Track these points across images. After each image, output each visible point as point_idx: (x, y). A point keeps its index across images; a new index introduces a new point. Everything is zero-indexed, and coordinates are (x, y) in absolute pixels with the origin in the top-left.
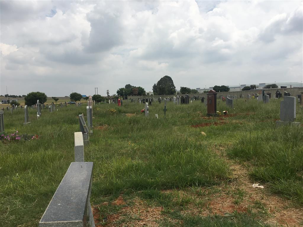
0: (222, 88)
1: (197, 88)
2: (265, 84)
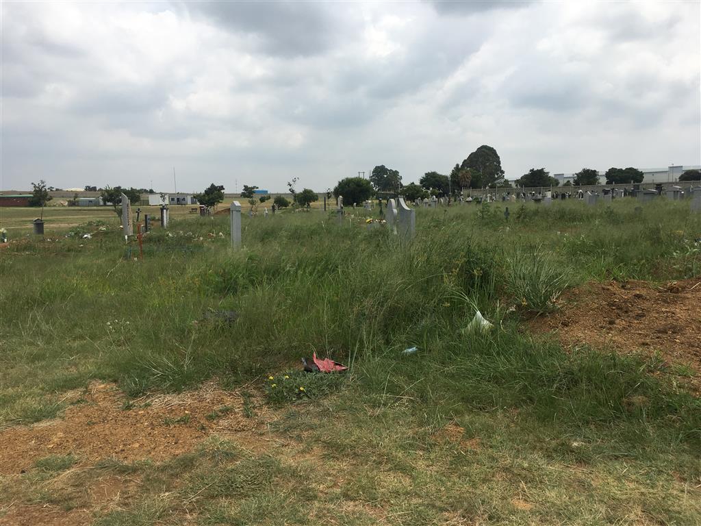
0: (628, 172)
1: (555, 175)
2: (682, 167)
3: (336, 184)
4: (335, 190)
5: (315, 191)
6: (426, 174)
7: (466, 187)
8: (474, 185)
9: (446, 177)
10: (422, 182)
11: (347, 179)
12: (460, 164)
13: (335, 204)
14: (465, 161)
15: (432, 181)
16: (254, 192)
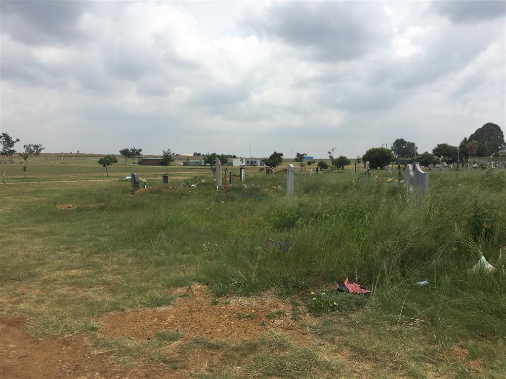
3: (365, 153)
4: (363, 157)
5: (348, 158)
6: (438, 145)
7: (472, 156)
8: (480, 154)
9: (456, 148)
10: (434, 151)
11: (373, 149)
12: (468, 138)
13: (362, 168)
14: (472, 135)
15: (443, 151)
16: (304, 158)
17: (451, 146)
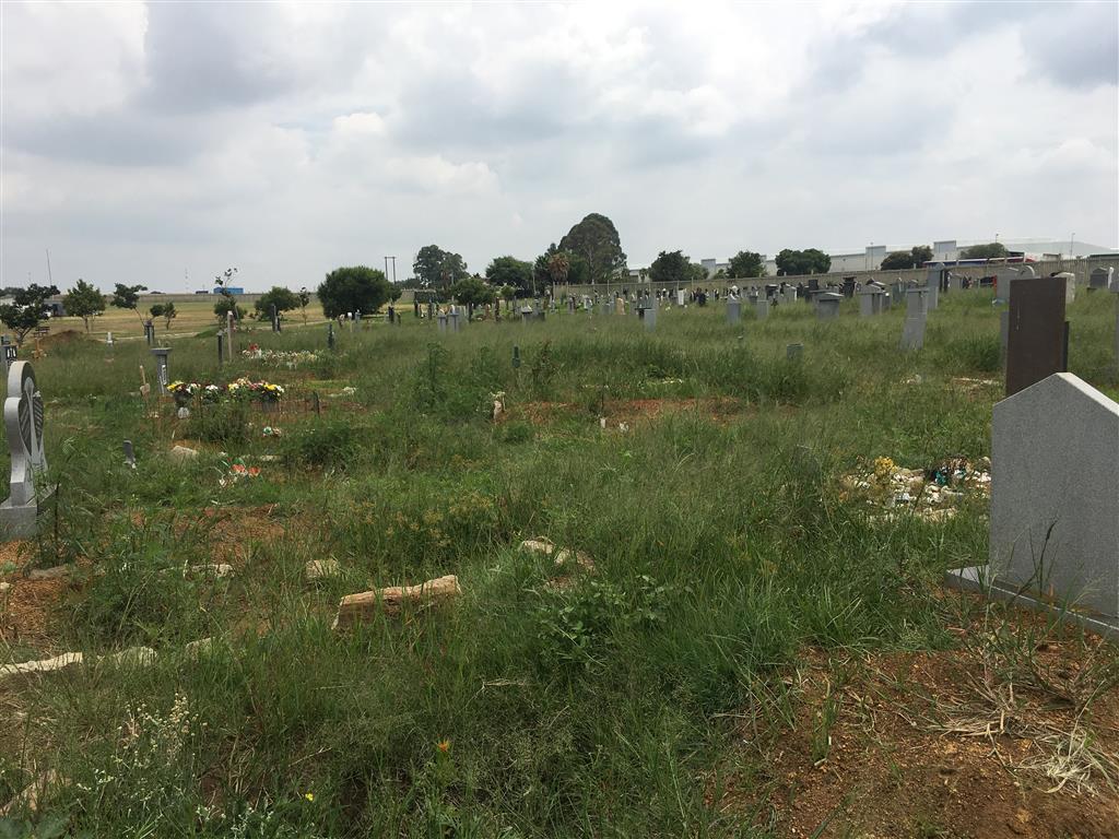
0: (809, 257)
1: (703, 261)
2: (884, 247)
3: (323, 280)
4: (320, 290)
5: (295, 289)
6: (495, 260)
7: (560, 281)
8: (574, 278)
9: (529, 265)
10: (489, 272)
11: (341, 269)
12: (558, 244)
14: (564, 238)
15: (505, 271)
17: (520, 262)
